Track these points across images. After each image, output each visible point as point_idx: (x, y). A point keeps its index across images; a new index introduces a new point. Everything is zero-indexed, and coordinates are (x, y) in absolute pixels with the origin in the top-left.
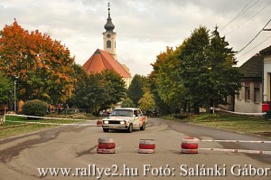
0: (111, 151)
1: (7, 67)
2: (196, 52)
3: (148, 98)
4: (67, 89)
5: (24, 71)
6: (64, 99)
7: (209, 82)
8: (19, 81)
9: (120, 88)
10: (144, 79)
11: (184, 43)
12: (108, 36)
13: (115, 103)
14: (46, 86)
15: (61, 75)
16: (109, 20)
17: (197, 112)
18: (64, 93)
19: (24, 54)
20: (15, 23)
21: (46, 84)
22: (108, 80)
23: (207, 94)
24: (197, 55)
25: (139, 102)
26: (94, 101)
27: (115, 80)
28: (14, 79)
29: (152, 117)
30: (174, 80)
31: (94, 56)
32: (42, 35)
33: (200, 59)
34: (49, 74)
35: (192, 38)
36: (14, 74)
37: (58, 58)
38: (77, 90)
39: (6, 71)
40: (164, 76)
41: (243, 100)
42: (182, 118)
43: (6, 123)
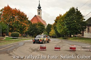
0: (45, 49)
1: (5, 21)
2: (71, 16)
3: (53, 32)
4: (26, 28)
5: (11, 22)
6: (24, 32)
7: (75, 26)
8: (9, 26)
9: (43, 28)
10: (51, 25)
11: (67, 13)
12: (39, 11)
13: (41, 33)
14: (19, 27)
15: (24, 24)
16: (39, 5)
17: (71, 37)
18: (25, 30)
19: (11, 16)
20: (8, 6)
21: (18, 26)
22: (39, 25)
23: (75, 31)
24: (71, 17)
25: (49, 33)
26: (34, 32)
27: (42, 25)
28: (7, 25)
29: (54, 38)
30: (63, 25)
31: (34, 17)
32: (17, 10)
33: (72, 18)
34: (20, 23)
35: (70, 11)
36: (8, 23)
37: (23, 18)
38: (29, 29)
39: (5, 22)
40: (59, 24)
41: (87, 33)
42: (65, 38)
43: (6, 40)
